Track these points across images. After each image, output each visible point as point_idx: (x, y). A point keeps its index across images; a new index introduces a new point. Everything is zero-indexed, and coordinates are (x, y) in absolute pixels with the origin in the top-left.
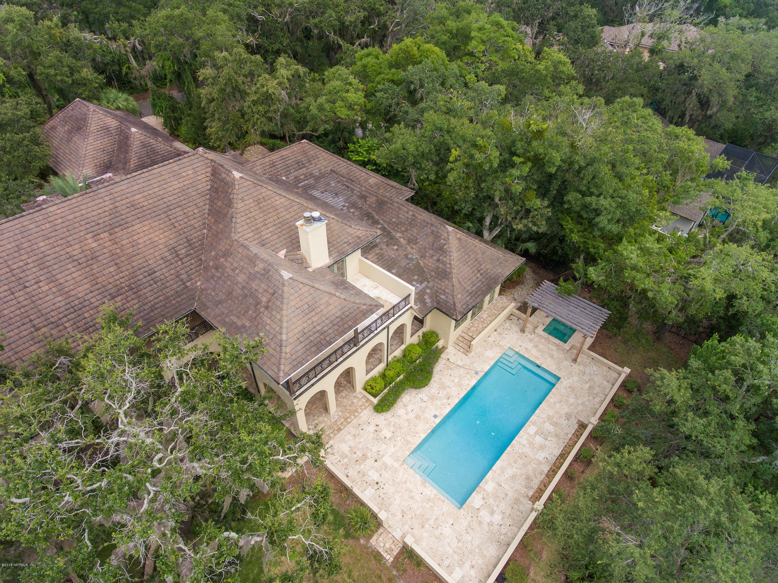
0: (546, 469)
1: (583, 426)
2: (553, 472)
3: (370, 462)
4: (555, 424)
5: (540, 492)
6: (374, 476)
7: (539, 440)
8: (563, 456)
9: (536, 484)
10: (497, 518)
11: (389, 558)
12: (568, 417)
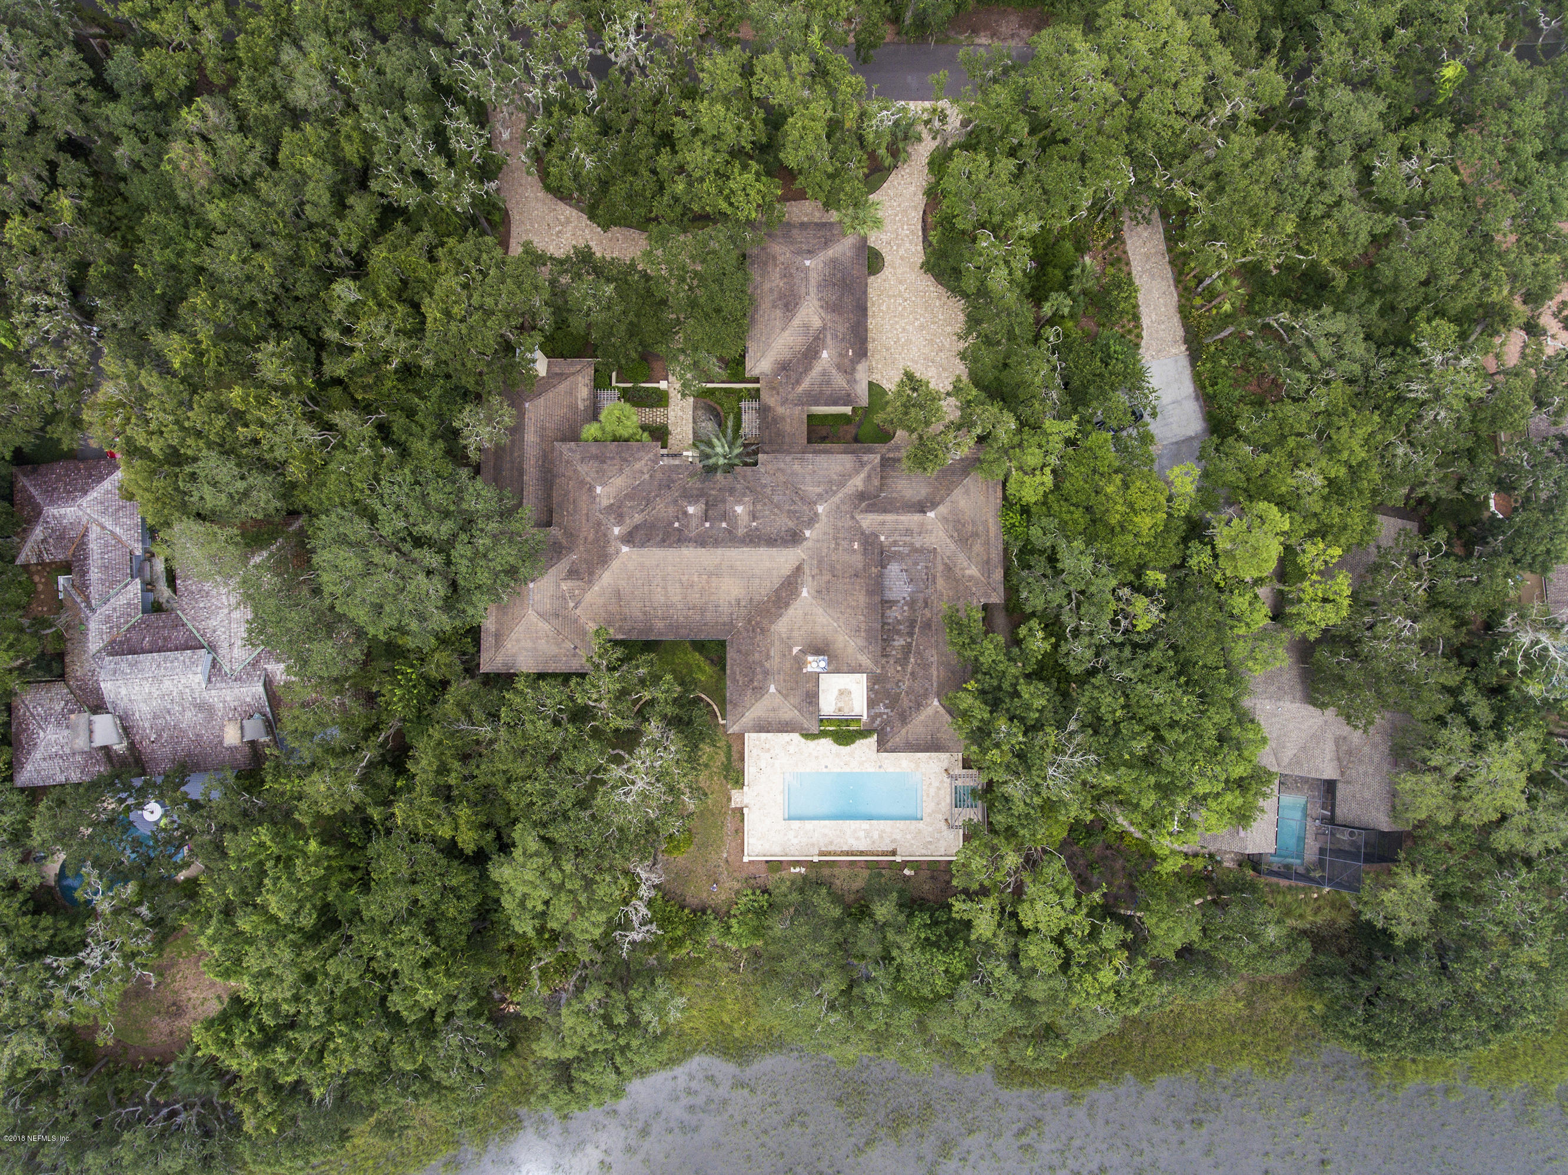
0: (845, 848)
1: (894, 853)
2: (847, 854)
3: (768, 755)
4: (881, 837)
5: (829, 854)
6: (763, 765)
7: (862, 834)
8: (862, 853)
9: (831, 848)
10: (795, 841)
11: (733, 805)
12: (893, 841)
